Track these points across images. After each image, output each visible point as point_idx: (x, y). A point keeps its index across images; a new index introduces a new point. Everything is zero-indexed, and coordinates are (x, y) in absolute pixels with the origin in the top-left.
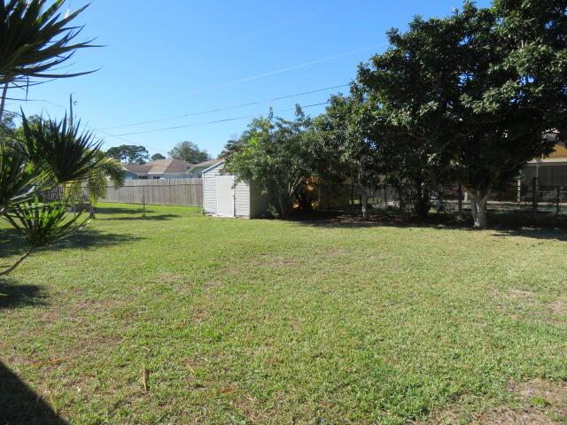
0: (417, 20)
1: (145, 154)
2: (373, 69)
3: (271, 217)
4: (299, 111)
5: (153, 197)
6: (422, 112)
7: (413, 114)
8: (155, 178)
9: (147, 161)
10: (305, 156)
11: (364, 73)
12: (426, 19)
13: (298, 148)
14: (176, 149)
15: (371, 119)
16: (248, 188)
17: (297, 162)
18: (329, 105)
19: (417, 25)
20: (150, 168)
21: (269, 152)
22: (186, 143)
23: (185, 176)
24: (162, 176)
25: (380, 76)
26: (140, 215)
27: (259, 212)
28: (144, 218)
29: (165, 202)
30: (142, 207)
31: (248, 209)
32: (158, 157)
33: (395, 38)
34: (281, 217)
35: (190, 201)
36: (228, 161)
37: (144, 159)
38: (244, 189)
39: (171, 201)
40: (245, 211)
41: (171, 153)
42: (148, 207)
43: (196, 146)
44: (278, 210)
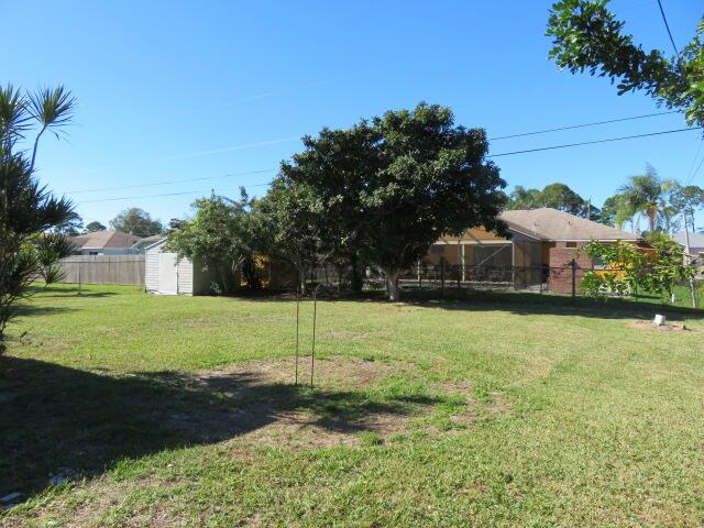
0: (325, 130)
1: (78, 222)
2: (294, 165)
3: (214, 294)
4: (244, 193)
5: (90, 274)
6: (330, 204)
7: (325, 205)
8: (91, 253)
9: (80, 231)
10: (244, 235)
11: (286, 168)
12: (332, 129)
13: (238, 228)
14: (120, 217)
15: (296, 206)
16: (191, 265)
17: (236, 241)
18: (270, 188)
19: (325, 134)
20: (85, 241)
21: (210, 231)
22: (135, 210)
23: (129, 252)
24: (101, 251)
25: (299, 172)
26: (76, 293)
27: (202, 289)
28: (80, 295)
29: (103, 281)
30: (76, 286)
31: (192, 286)
32: (96, 227)
33: (309, 143)
34: (224, 294)
35: (132, 279)
36: (170, 239)
37: (76, 229)
38: (187, 266)
39: (110, 279)
40: (188, 288)
41: (113, 222)
42: (84, 287)
43: (147, 214)
44: (222, 287)
